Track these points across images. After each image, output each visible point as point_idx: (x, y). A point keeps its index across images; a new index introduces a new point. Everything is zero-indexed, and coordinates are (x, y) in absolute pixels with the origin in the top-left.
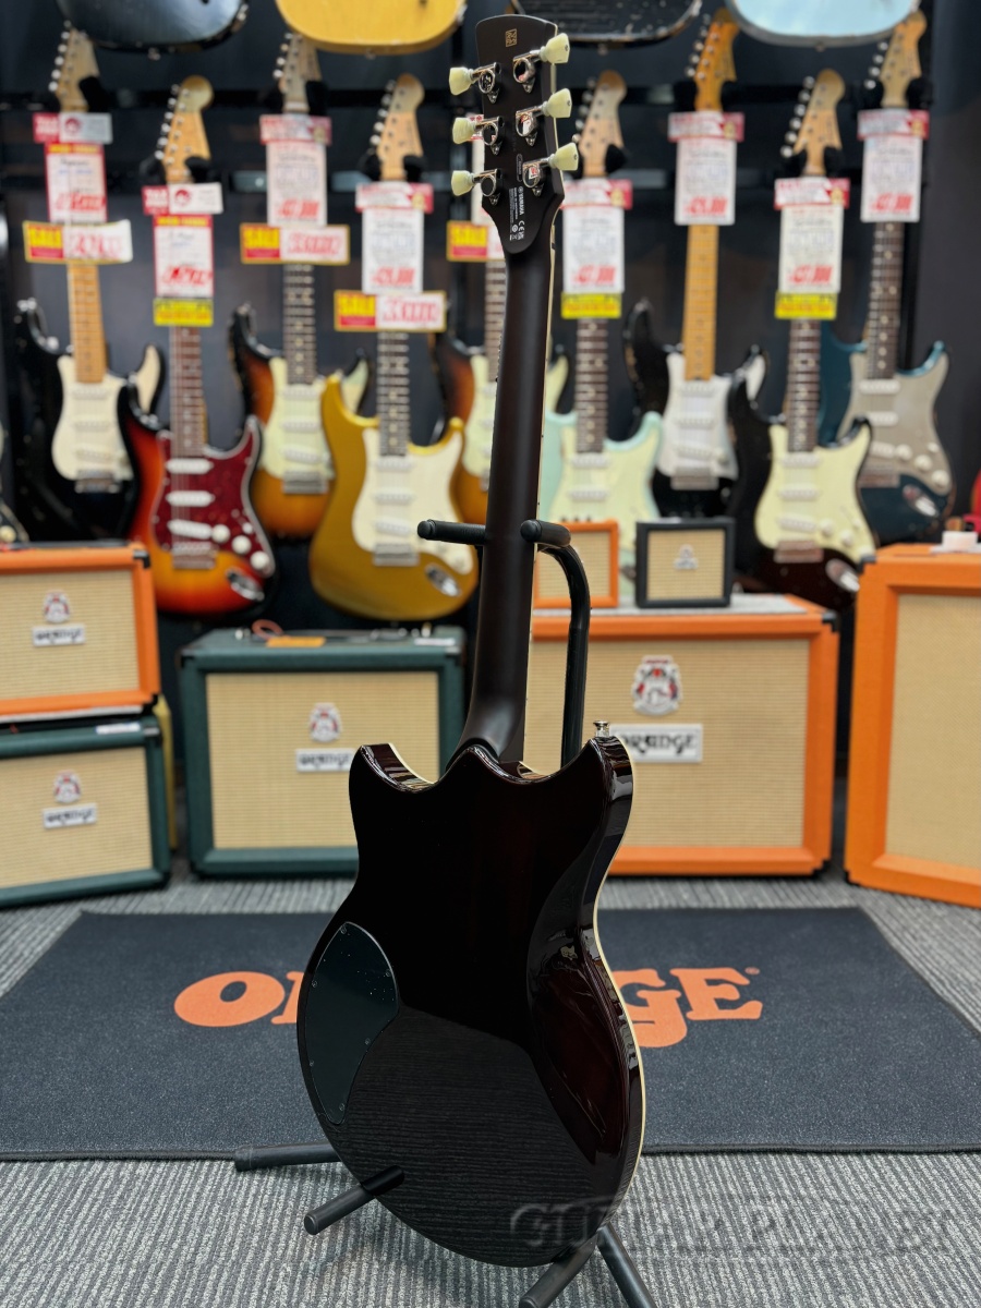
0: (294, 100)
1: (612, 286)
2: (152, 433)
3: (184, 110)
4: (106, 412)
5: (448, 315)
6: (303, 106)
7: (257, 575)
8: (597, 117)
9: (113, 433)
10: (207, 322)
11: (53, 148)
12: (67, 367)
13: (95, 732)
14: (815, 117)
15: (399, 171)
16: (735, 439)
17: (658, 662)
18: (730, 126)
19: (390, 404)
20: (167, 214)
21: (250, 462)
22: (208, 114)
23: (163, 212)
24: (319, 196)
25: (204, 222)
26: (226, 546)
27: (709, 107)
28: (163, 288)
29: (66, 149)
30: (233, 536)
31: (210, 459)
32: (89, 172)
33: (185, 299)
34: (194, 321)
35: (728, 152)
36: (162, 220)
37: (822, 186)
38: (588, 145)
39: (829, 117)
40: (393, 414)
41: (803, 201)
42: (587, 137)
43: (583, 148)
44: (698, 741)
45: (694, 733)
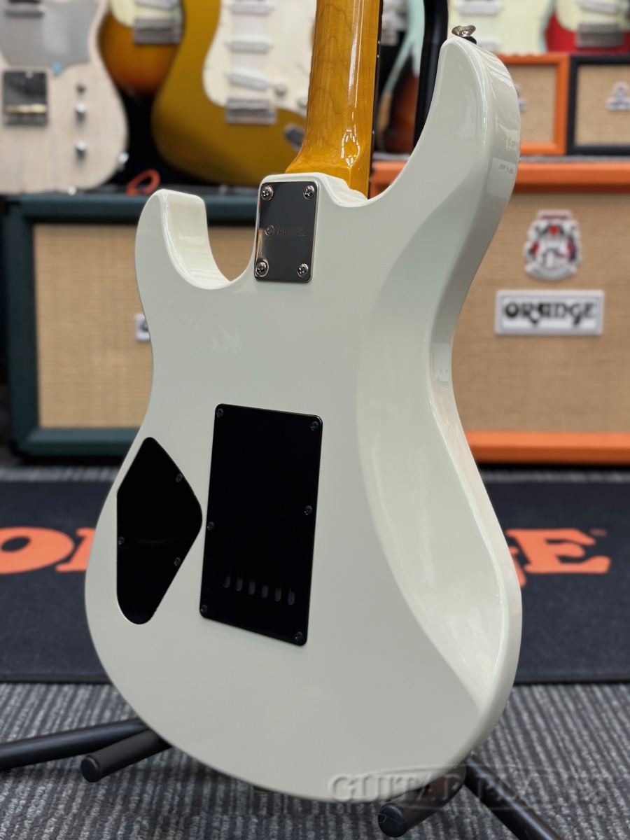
17: (553, 217)
44: (598, 311)
45: (594, 301)
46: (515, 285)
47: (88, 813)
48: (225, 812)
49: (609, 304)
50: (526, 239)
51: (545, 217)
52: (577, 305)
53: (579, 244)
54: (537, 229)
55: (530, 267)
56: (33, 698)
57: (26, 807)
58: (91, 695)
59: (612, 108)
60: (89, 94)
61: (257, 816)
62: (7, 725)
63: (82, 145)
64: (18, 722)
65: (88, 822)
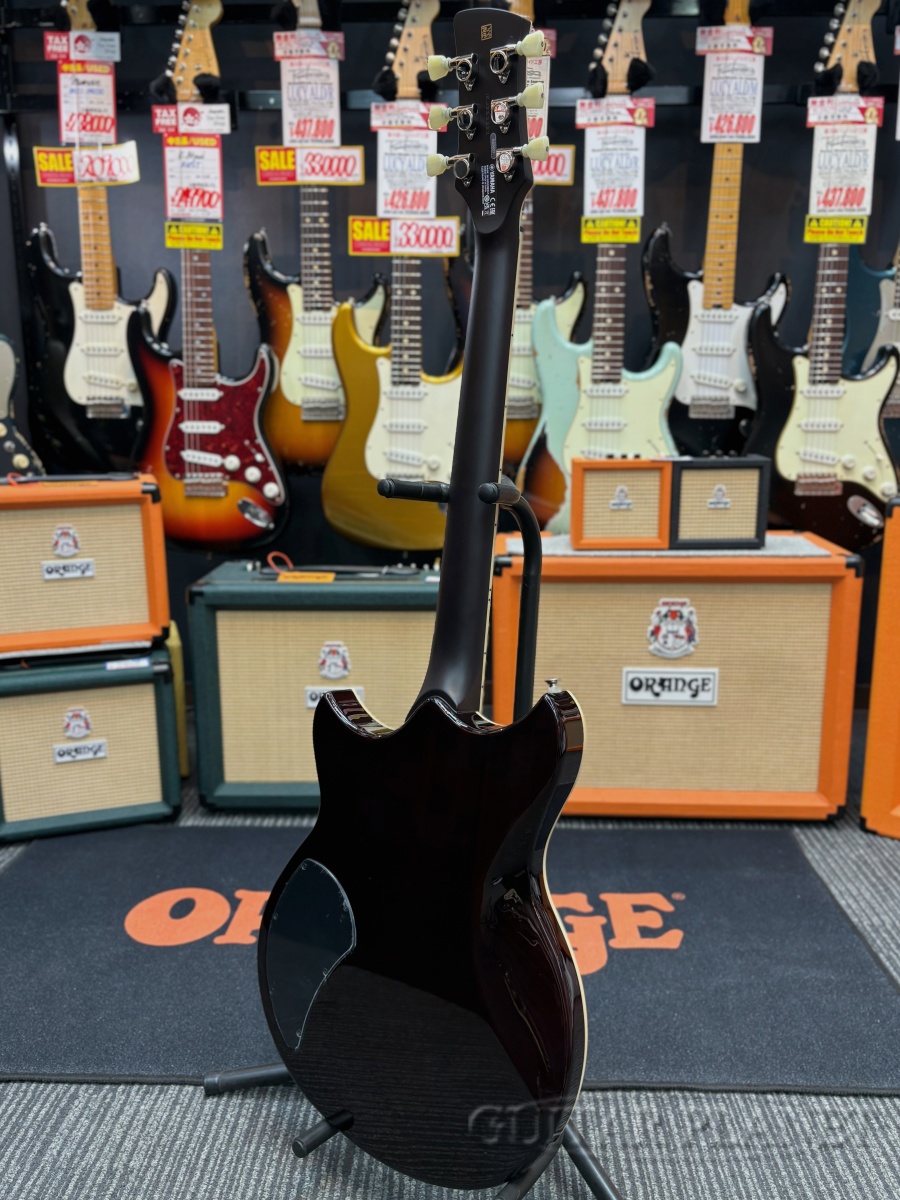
0: (307, 15)
1: (635, 211)
2: (164, 360)
3: (194, 26)
4: (117, 338)
5: (463, 239)
6: (317, 20)
7: (268, 504)
8: (620, 30)
9: (124, 359)
10: (219, 246)
11: (65, 67)
12: (77, 292)
13: (104, 668)
14: (849, 30)
15: (414, 90)
16: (754, 369)
17: (673, 604)
18: (759, 40)
19: (401, 332)
20: (176, 133)
21: (262, 390)
22: (217, 30)
23: (172, 130)
24: (334, 114)
25: (213, 142)
26: (237, 475)
27: (738, 20)
28: (172, 211)
29: (79, 67)
30: (244, 467)
31: (221, 387)
32: (100, 92)
33: (196, 221)
34: (204, 245)
35: (757, 66)
36: (171, 140)
37: (857, 102)
38: (611, 60)
39: (865, 30)
40: (406, 342)
41: (836, 119)
42: (610, 51)
43: (606, 63)
44: (713, 684)
45: (711, 677)
46: (639, 663)
49: (723, 679)
50: (650, 624)
51: (665, 604)
52: (696, 680)
53: (696, 627)
54: (659, 613)
55: (651, 647)
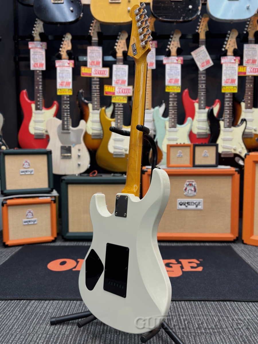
0: (94, 37)
1: (178, 84)
5: (133, 92)
6: (97, 39)
8: (174, 41)
14: (230, 41)
15: (121, 55)
17: (191, 182)
19: (118, 115)
22: (72, 41)
37: (233, 58)
38: (172, 48)
39: (234, 41)
40: (119, 117)
41: (228, 62)
42: (171, 46)
43: (170, 48)
44: (202, 204)
45: (201, 201)
46: (182, 198)
47: (79, 334)
48: (109, 334)
49: (204, 202)
50: (184, 187)
51: (188, 182)
52: (197, 202)
53: (196, 188)
54: (186, 184)
55: (185, 193)
56: (67, 304)
57: (65, 332)
58: (80, 303)
59: (204, 156)
60: (81, 151)
61: (117, 335)
62: (61, 311)
63: (79, 163)
64: (64, 310)
65: (79, 336)
